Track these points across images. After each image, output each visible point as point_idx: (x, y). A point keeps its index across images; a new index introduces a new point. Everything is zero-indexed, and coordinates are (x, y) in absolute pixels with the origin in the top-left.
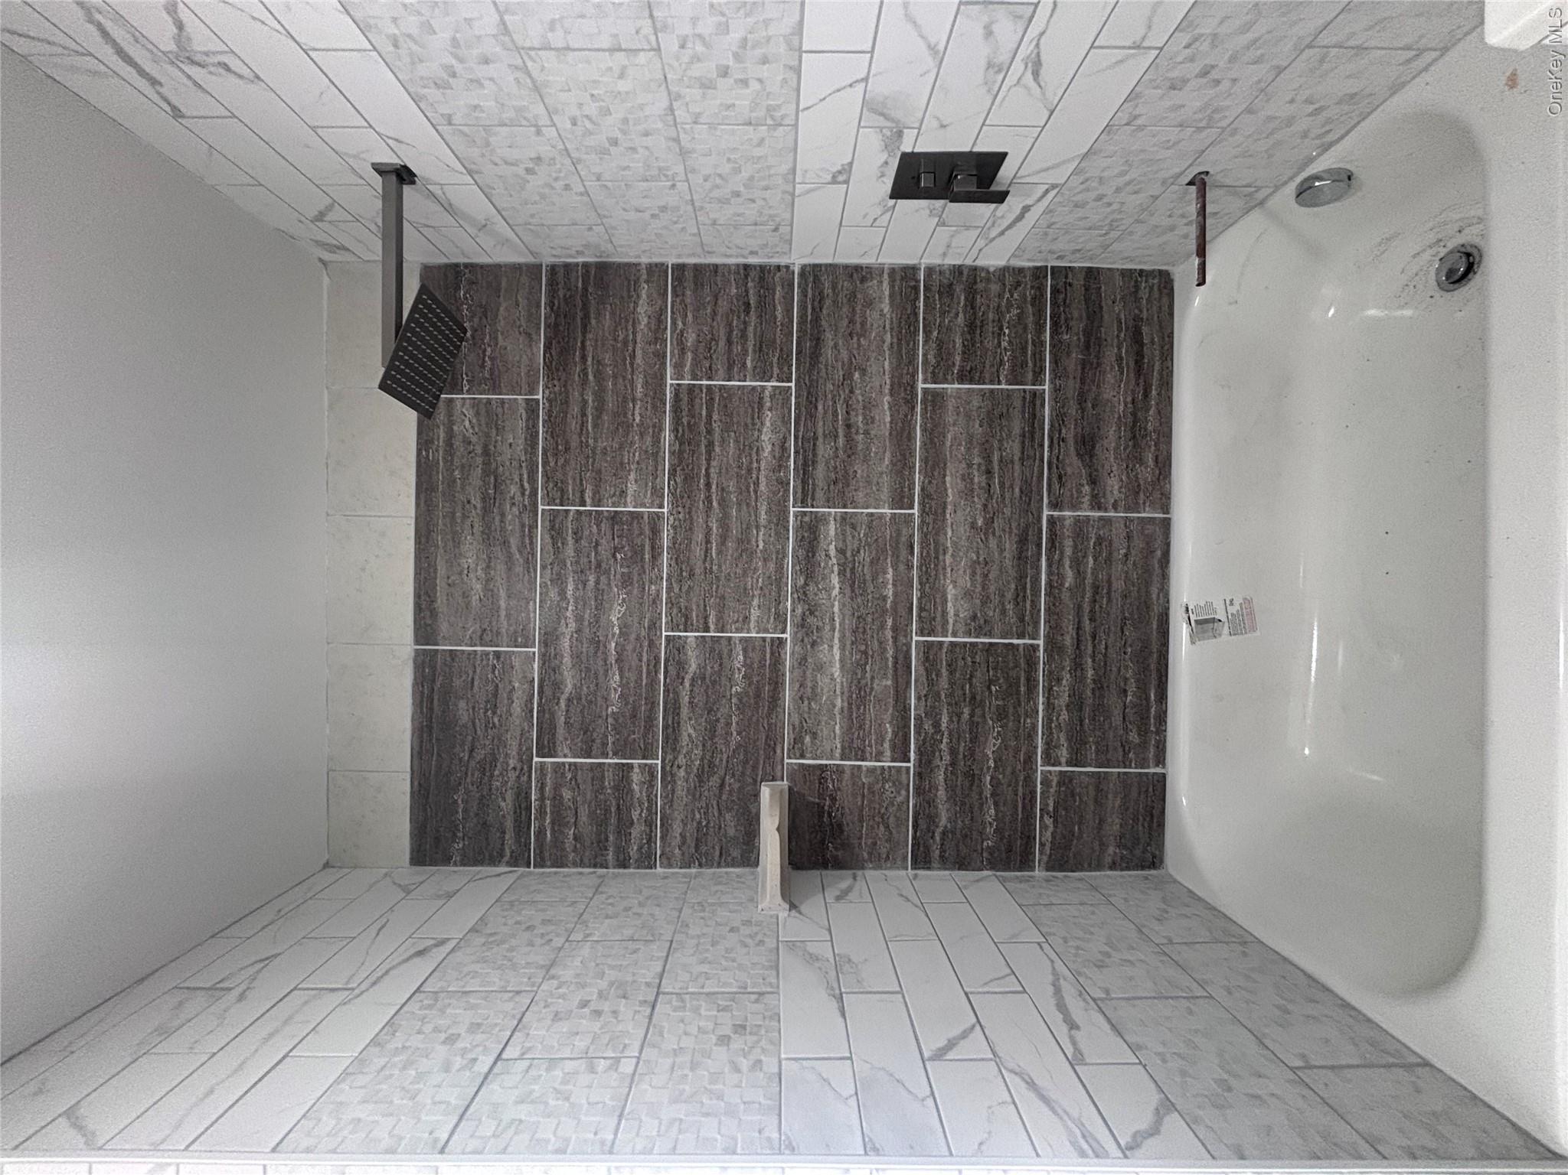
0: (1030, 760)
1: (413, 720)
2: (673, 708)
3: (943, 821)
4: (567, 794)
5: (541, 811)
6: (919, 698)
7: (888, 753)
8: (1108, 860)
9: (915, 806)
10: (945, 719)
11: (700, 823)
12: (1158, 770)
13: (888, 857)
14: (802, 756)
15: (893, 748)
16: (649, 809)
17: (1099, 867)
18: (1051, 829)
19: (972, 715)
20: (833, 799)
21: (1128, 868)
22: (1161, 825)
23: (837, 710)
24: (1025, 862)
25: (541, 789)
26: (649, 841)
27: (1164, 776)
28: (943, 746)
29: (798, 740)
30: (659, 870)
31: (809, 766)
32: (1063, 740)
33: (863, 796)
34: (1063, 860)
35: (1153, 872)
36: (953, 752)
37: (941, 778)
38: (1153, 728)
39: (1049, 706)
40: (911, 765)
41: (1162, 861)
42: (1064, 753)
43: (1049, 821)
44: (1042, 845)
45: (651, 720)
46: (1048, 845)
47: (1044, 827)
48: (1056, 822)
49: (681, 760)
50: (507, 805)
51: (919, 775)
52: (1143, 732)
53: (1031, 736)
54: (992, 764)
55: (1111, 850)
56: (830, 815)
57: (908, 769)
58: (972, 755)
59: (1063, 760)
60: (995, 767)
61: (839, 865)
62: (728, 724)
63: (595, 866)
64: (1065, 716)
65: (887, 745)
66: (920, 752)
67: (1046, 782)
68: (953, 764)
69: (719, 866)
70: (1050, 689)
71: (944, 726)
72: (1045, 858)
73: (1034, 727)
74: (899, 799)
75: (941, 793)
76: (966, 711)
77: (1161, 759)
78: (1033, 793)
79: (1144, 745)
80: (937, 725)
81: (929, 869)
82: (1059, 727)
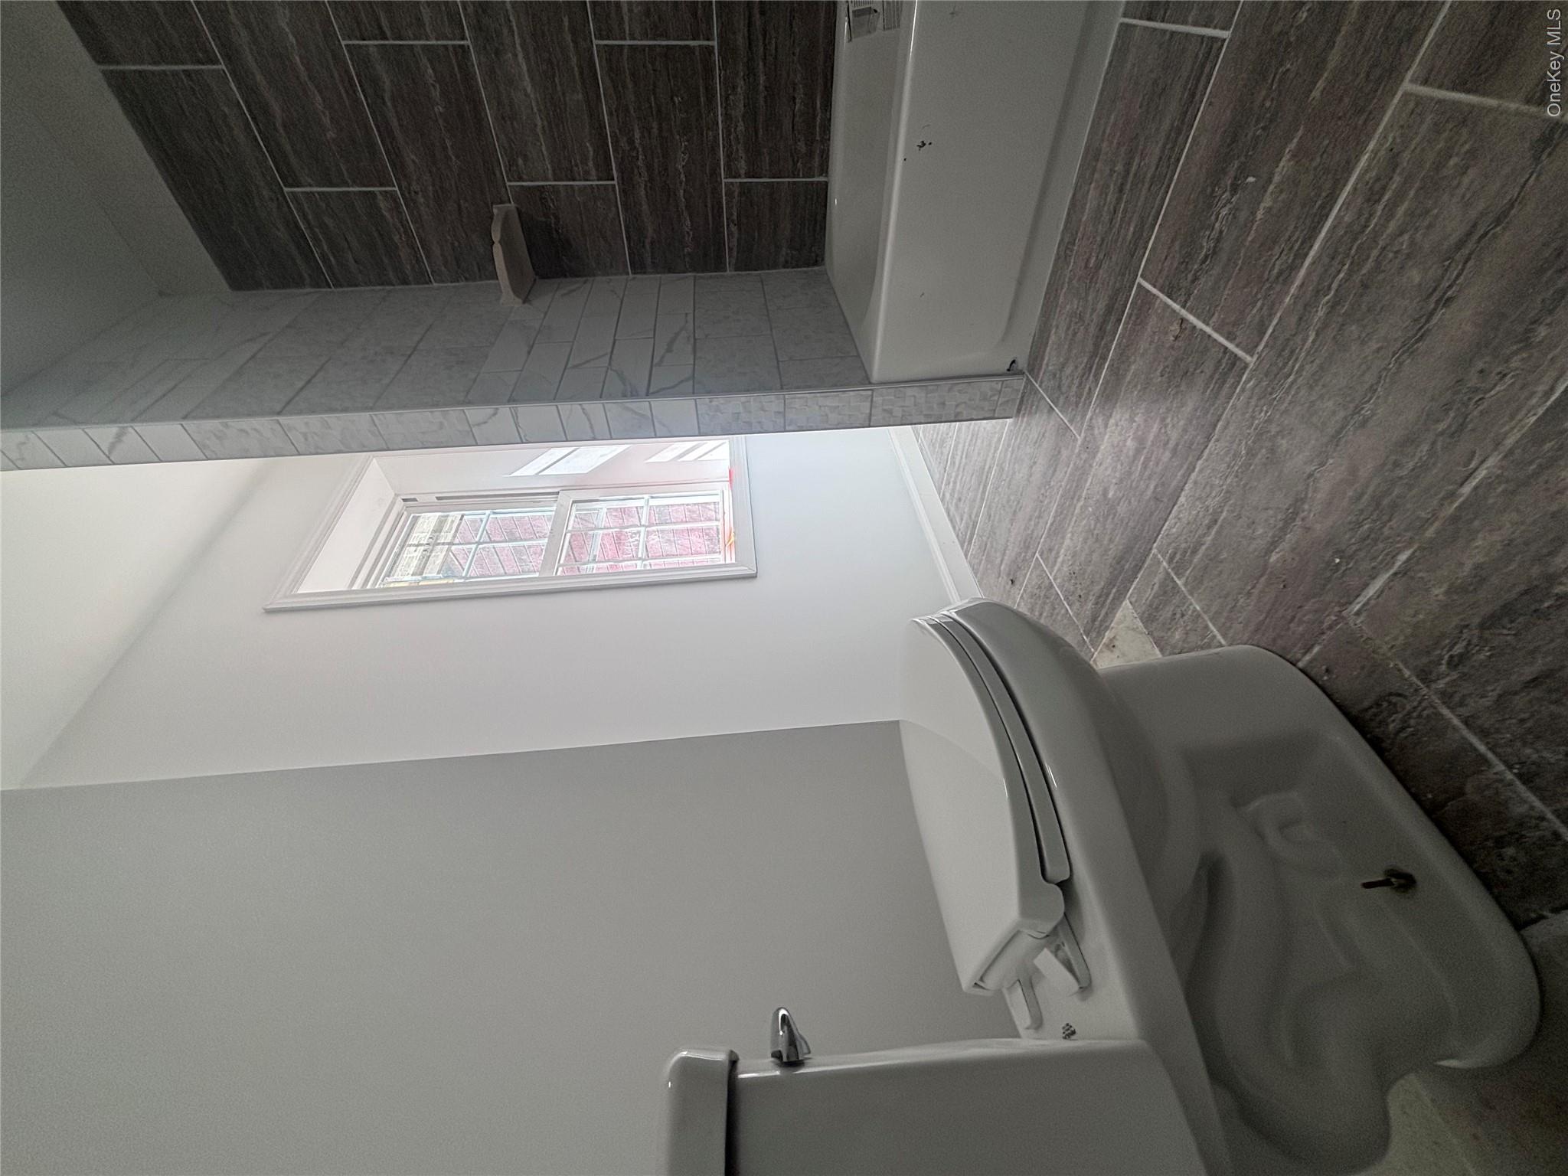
0: (714, 173)
2: (386, 132)
3: (650, 232)
4: (329, 221)
5: (316, 239)
6: (610, 114)
7: (593, 172)
8: (782, 259)
9: (625, 221)
10: (637, 135)
11: (452, 244)
12: (822, 179)
13: (612, 265)
14: (520, 179)
15: (597, 166)
16: (405, 232)
17: (775, 266)
18: (736, 235)
19: (660, 129)
20: (557, 218)
21: (797, 266)
22: (823, 228)
23: (539, 130)
24: (719, 266)
25: (305, 217)
26: (417, 261)
27: (826, 184)
28: (640, 163)
29: (512, 163)
30: (435, 285)
31: (529, 188)
32: (741, 153)
33: (581, 214)
34: (748, 262)
35: (816, 268)
36: (649, 167)
37: (643, 193)
38: (818, 138)
39: (727, 117)
40: (615, 182)
41: (823, 260)
42: (743, 166)
43: (734, 229)
44: (730, 249)
45: (371, 146)
46: (735, 249)
47: (730, 234)
48: (740, 229)
49: (415, 187)
50: (282, 234)
51: (624, 192)
52: (810, 142)
53: (714, 149)
54: (683, 177)
55: (784, 251)
56: (557, 231)
57: (614, 186)
58: (666, 169)
59: (742, 172)
60: (687, 181)
61: (575, 274)
62: (445, 148)
63: (382, 284)
64: (741, 127)
65: (591, 164)
66: (621, 171)
67: (729, 194)
68: (651, 179)
69: (481, 279)
70: (727, 99)
71: (637, 142)
72: (734, 261)
73: (716, 137)
74: (611, 215)
75: (645, 207)
76: (655, 125)
77: (824, 169)
78: (720, 203)
79: (810, 154)
80: (631, 142)
81: (645, 273)
82: (737, 138)
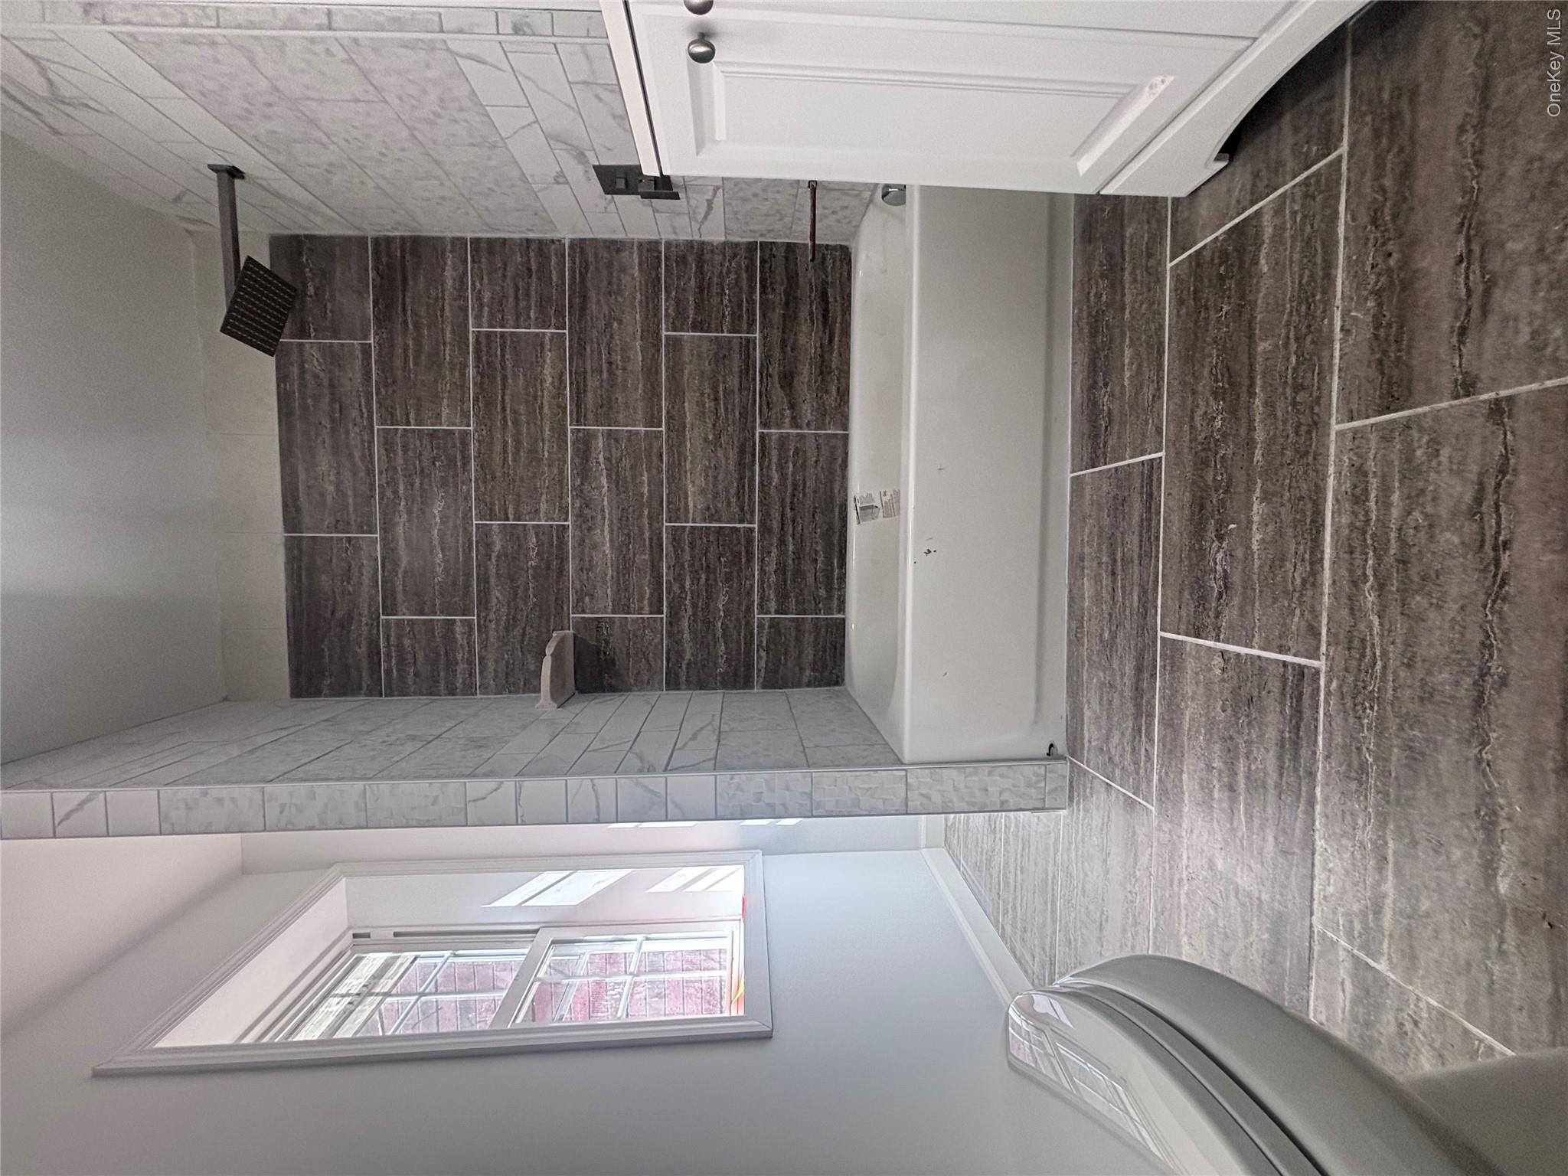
0: (749, 609)
1: (287, 590)
2: (484, 579)
3: (688, 656)
4: (407, 642)
5: (388, 655)
6: (668, 568)
7: (647, 608)
8: (805, 680)
9: (667, 646)
10: (688, 583)
11: (508, 662)
12: (840, 616)
13: (648, 683)
14: (583, 612)
15: (651, 604)
16: (470, 652)
17: (799, 685)
18: (765, 658)
19: (707, 580)
20: (607, 642)
21: (820, 686)
22: (843, 655)
23: (608, 578)
24: (747, 684)
25: (388, 638)
26: (471, 674)
27: (844, 620)
28: (687, 602)
29: (580, 600)
30: (479, 696)
31: (590, 618)
32: (772, 596)
33: (629, 639)
34: (774, 681)
35: (837, 688)
36: (694, 606)
37: (686, 624)
38: (836, 586)
39: (762, 571)
40: (664, 616)
41: (843, 680)
42: (773, 605)
43: (763, 654)
44: (759, 671)
45: (467, 586)
46: (763, 671)
47: (759, 657)
48: (768, 654)
49: (492, 616)
50: (362, 650)
51: (670, 624)
52: (829, 589)
53: (750, 593)
54: (722, 613)
55: (807, 673)
56: (605, 653)
57: (662, 619)
58: (707, 608)
59: (773, 610)
60: (725, 616)
61: (613, 689)
62: (527, 590)
63: (431, 694)
64: (773, 578)
65: (646, 602)
66: (670, 607)
67: (761, 626)
68: (694, 614)
69: (524, 692)
70: (763, 560)
71: (687, 587)
72: (761, 680)
73: (752, 586)
74: (656, 641)
75: (686, 636)
76: (703, 577)
77: (842, 608)
78: (752, 634)
79: (830, 598)
80: (682, 587)
81: (679, 689)
82: (769, 586)
